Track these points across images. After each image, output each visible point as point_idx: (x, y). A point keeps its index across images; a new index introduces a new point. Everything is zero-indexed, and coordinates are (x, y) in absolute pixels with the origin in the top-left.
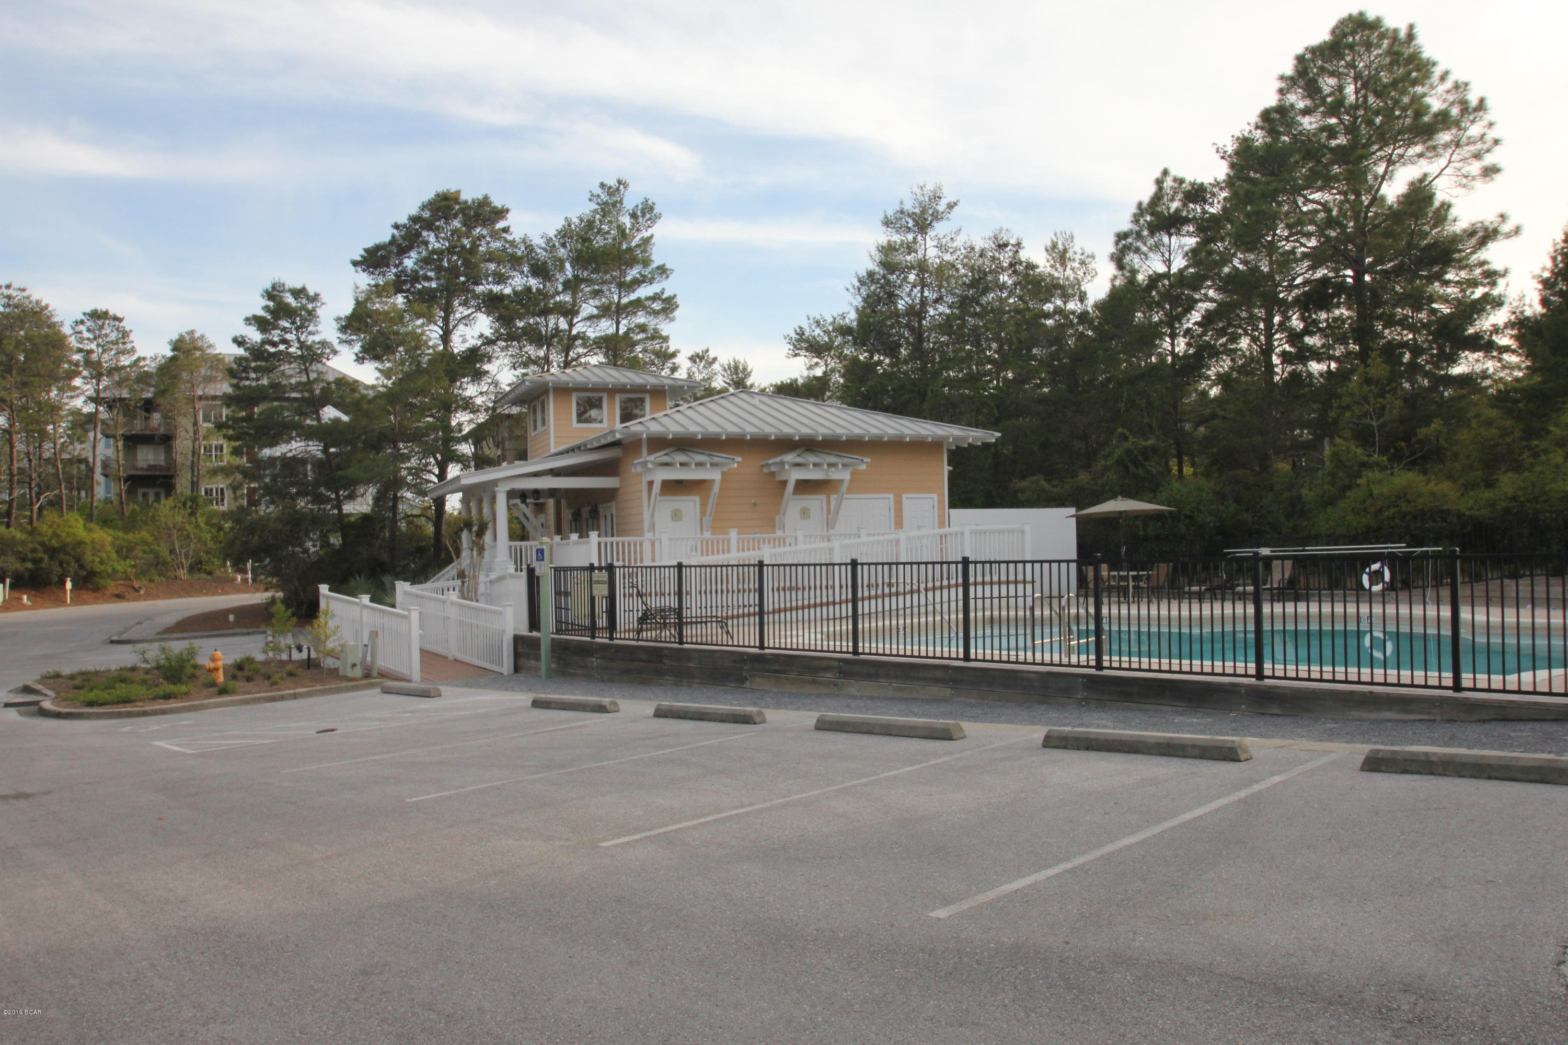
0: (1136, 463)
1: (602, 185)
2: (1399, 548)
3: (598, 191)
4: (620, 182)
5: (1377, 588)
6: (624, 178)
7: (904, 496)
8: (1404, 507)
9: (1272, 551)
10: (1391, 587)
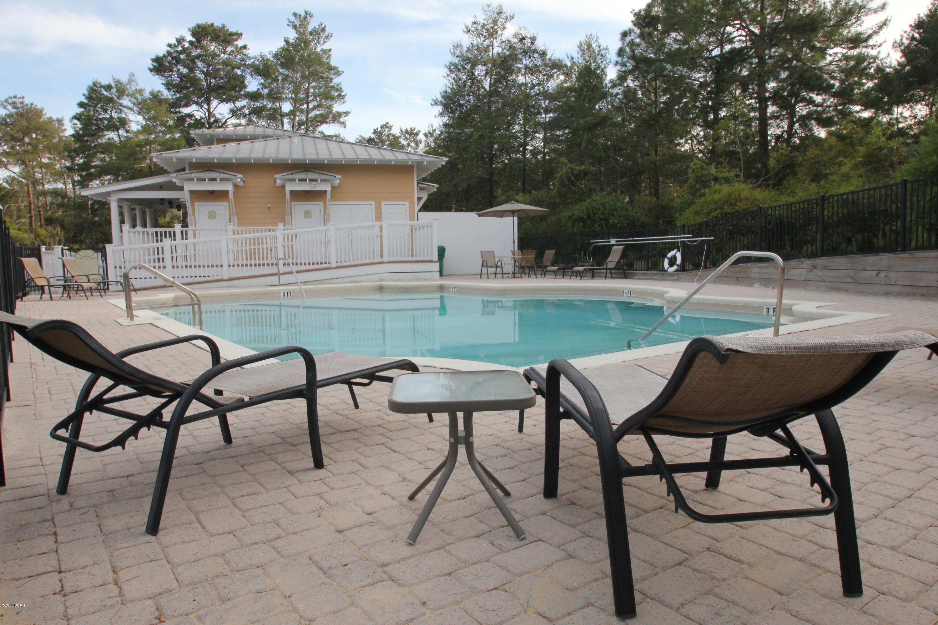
0: (572, 183)
1: (295, 15)
2: (687, 238)
3: (293, 18)
4: (306, 13)
5: (671, 270)
6: (310, 10)
7: (383, 203)
8: (727, 209)
9: (617, 241)
10: (682, 268)
